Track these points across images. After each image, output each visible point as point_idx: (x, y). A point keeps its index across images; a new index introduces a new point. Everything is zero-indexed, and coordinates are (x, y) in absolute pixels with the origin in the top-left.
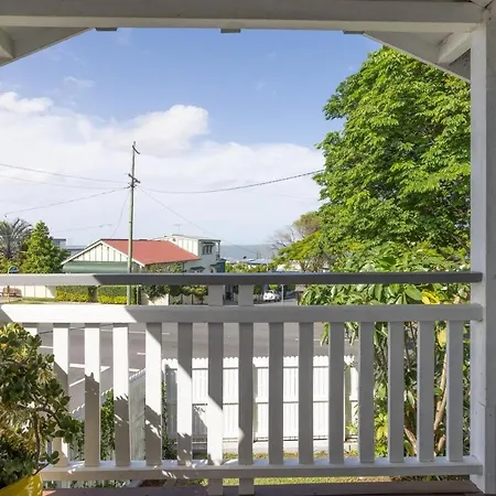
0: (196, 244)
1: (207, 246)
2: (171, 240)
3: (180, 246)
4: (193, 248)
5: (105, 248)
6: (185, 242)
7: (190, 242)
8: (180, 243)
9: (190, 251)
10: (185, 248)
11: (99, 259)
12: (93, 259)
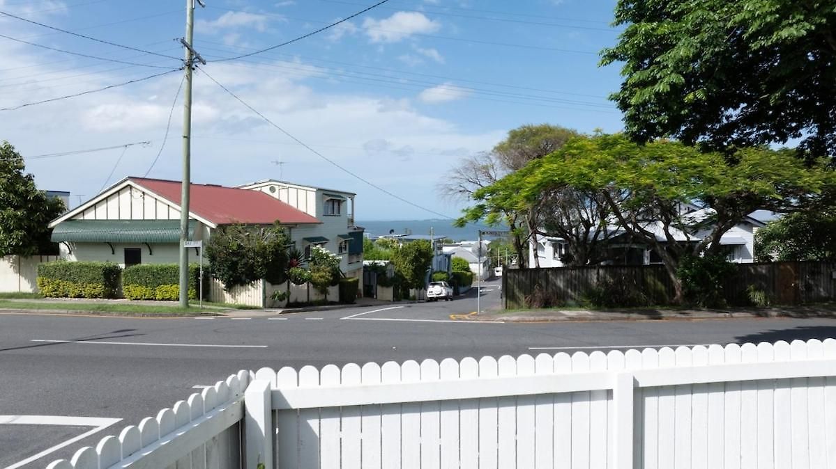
0: (312, 196)
1: (333, 201)
2: (266, 190)
3: (284, 199)
4: (306, 204)
5: (137, 195)
6: (293, 191)
7: (302, 193)
8: (282, 195)
9: (302, 208)
10: (293, 204)
11: (125, 216)
12: (113, 216)
